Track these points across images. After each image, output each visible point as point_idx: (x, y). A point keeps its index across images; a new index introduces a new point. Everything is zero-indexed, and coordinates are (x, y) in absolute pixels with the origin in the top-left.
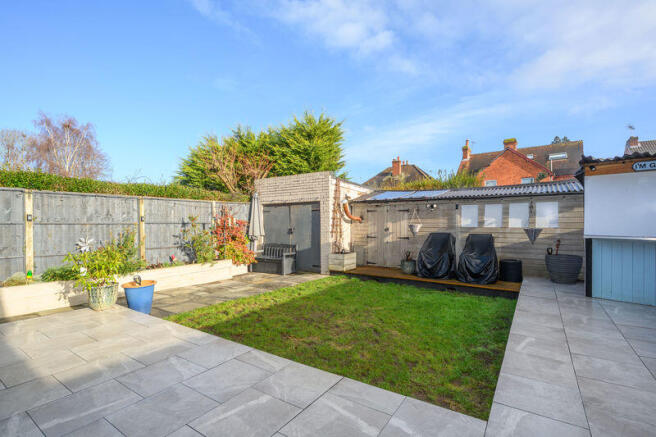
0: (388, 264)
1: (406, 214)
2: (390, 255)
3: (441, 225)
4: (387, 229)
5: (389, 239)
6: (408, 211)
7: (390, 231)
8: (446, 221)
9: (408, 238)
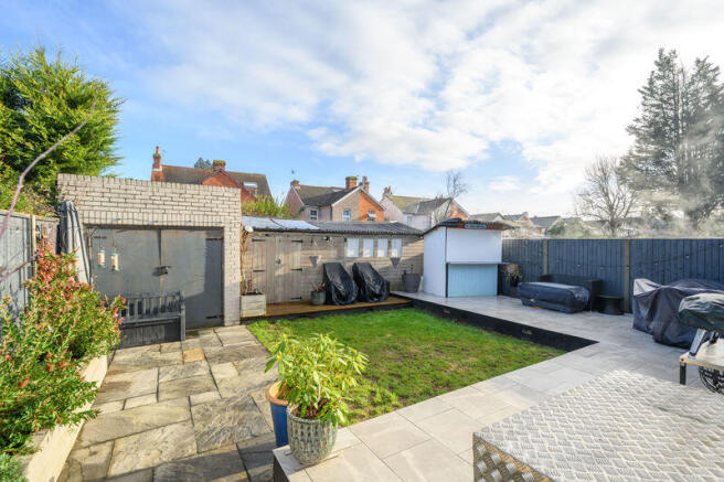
0: (280, 300)
1: (300, 244)
2: (281, 289)
3: (332, 256)
4: (279, 262)
5: (280, 272)
6: (301, 241)
7: (282, 263)
8: (336, 252)
9: (301, 270)
